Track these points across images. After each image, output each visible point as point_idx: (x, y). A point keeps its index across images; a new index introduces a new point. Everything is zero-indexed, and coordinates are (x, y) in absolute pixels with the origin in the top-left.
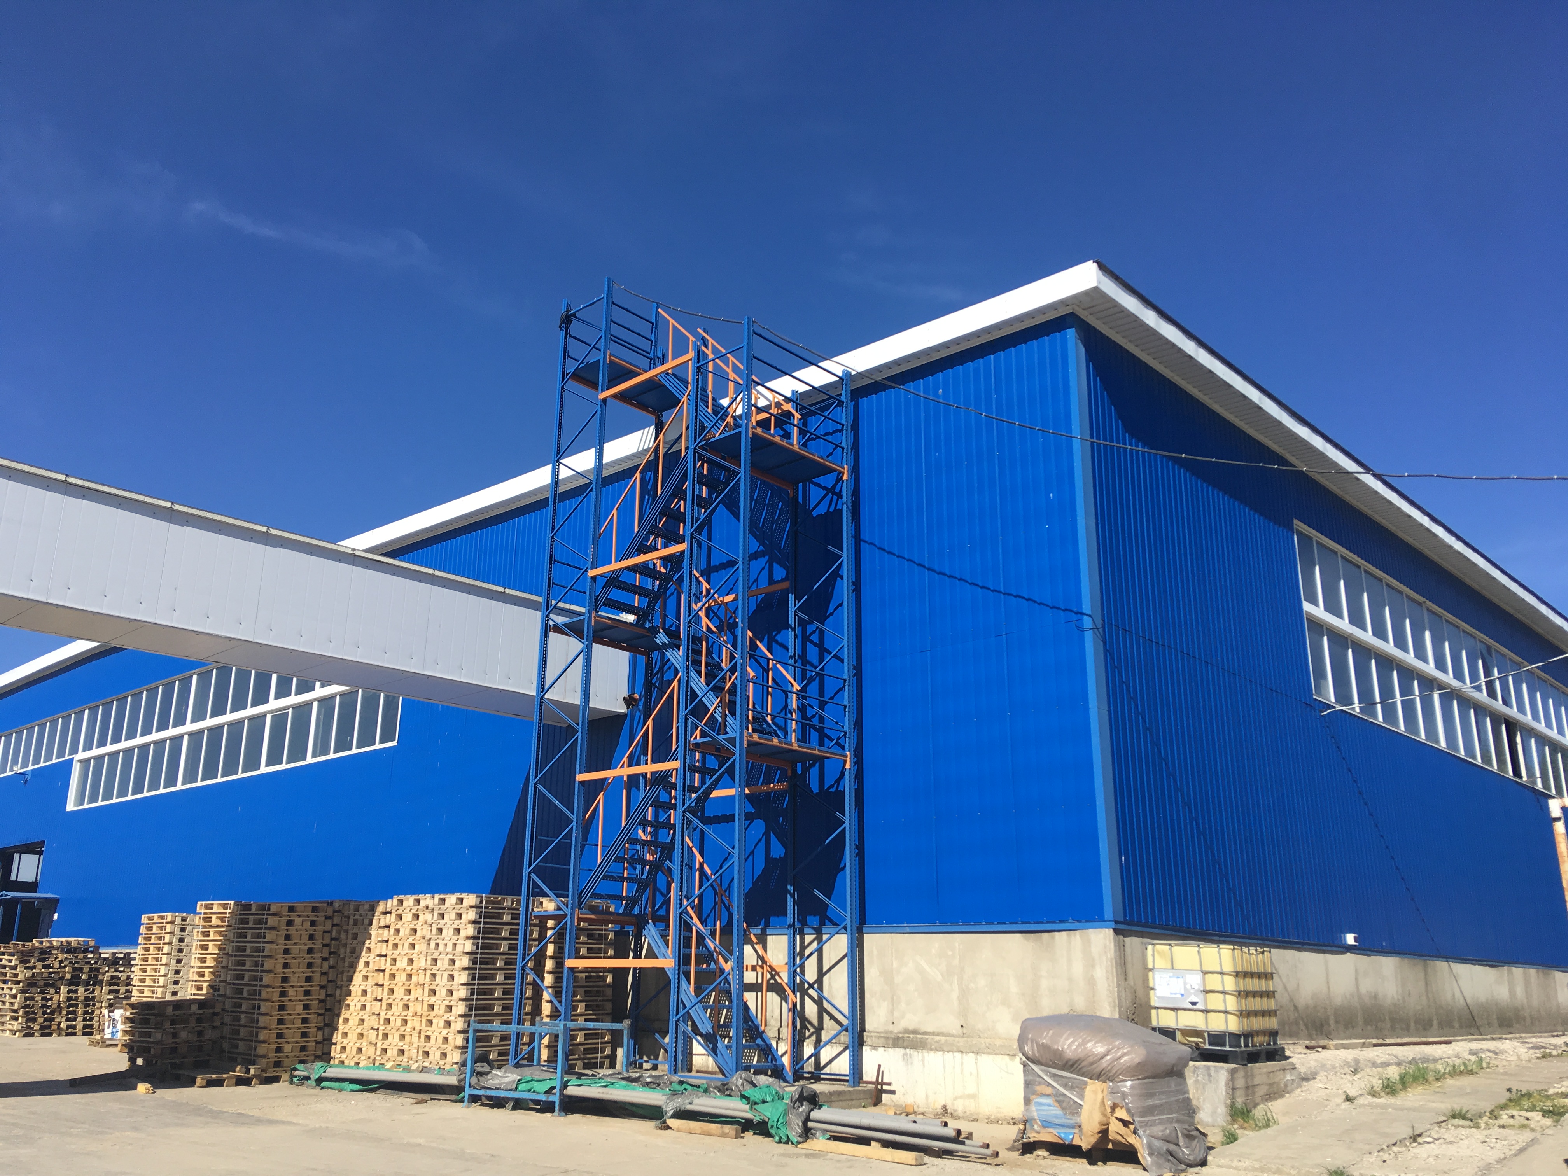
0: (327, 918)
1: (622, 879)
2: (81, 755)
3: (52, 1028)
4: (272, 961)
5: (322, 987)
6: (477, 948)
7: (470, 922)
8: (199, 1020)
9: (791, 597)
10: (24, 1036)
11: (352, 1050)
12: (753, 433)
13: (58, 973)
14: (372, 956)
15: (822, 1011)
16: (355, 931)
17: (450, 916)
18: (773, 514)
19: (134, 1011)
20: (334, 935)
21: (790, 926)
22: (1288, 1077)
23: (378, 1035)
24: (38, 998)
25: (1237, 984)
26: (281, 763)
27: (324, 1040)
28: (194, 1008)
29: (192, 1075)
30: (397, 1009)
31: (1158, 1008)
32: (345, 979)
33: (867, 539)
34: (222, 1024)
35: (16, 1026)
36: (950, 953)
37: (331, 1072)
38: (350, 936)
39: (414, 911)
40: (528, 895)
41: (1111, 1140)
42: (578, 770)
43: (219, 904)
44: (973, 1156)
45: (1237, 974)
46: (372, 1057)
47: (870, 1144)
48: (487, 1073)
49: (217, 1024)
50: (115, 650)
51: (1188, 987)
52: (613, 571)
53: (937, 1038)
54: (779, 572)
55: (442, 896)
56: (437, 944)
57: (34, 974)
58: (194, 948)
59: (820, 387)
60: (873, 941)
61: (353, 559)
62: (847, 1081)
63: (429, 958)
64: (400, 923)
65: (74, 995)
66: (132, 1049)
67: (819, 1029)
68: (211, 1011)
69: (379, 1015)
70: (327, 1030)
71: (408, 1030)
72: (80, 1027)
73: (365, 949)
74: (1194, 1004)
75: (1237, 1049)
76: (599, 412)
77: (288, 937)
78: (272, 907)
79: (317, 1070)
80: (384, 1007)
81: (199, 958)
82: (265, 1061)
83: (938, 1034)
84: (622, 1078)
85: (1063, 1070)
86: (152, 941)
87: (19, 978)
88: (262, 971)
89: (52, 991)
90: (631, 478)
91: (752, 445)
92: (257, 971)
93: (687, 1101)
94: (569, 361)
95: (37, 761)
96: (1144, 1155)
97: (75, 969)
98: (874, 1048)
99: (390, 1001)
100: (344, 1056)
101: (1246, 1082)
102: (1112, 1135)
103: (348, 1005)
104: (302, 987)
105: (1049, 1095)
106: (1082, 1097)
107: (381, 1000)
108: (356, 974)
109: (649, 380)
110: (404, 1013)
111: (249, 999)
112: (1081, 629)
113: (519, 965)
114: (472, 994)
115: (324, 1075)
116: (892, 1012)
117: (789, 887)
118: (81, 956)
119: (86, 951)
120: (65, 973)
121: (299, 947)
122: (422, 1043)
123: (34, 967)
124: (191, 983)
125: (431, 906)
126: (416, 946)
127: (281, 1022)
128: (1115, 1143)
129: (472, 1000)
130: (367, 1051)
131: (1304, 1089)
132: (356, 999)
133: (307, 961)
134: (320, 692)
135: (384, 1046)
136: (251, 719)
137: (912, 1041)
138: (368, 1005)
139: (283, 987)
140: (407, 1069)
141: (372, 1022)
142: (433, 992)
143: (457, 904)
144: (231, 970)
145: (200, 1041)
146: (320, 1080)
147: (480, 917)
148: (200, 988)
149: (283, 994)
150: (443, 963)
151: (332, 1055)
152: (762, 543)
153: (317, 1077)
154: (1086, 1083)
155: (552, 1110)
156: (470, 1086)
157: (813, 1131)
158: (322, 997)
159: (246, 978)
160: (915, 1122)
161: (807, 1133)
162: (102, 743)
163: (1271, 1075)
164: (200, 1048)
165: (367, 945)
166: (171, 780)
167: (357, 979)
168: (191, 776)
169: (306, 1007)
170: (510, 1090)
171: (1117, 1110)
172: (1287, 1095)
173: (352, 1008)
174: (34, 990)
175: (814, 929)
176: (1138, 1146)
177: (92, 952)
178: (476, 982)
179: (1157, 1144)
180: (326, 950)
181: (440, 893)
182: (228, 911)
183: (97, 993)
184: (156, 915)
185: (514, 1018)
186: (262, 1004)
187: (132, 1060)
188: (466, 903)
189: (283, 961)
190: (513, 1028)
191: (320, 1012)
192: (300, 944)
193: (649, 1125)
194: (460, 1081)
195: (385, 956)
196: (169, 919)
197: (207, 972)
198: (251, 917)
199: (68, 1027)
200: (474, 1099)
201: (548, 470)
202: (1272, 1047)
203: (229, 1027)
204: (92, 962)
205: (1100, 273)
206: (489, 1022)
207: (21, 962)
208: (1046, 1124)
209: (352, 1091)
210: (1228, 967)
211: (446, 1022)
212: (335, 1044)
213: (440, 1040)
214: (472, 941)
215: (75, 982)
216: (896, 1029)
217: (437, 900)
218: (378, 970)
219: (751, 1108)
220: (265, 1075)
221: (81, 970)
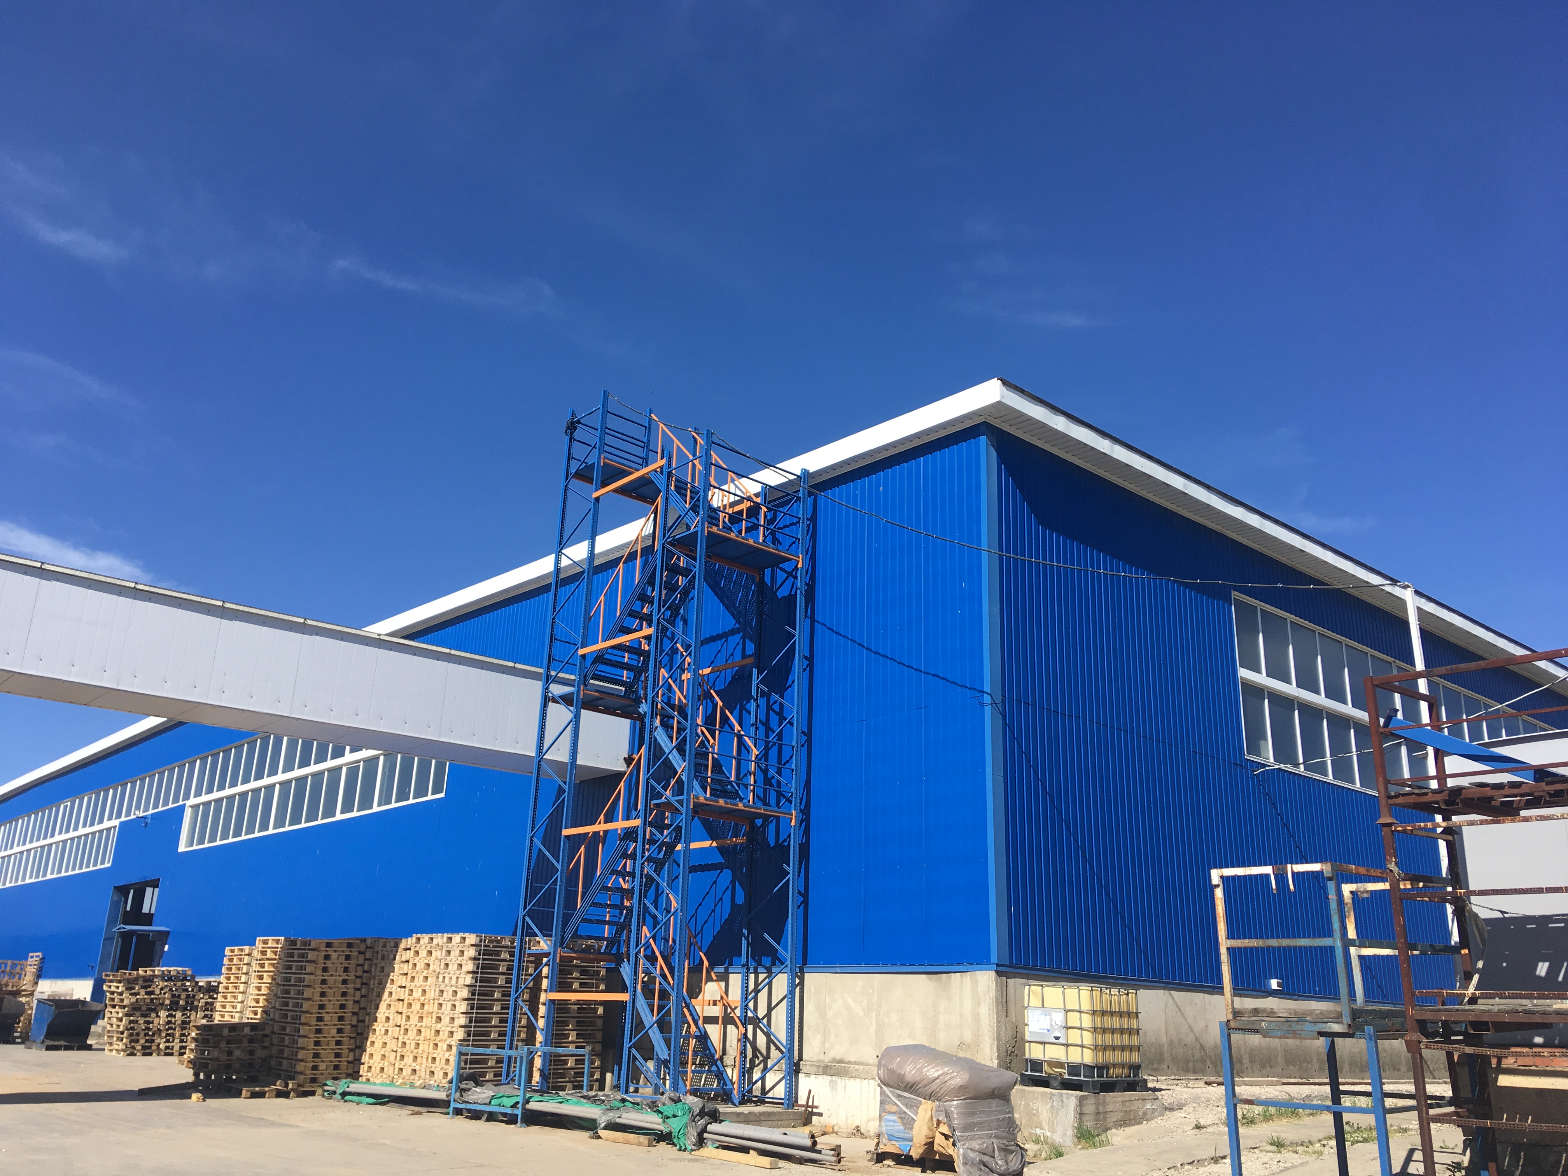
0: (360, 953)
1: (605, 922)
2: (193, 801)
3: (153, 1048)
4: (311, 990)
5: (354, 1014)
6: (476, 982)
7: (471, 959)
8: (251, 1041)
9: (755, 671)
10: (128, 1055)
11: (376, 1069)
12: (709, 532)
13: (159, 999)
14: (395, 987)
15: (769, 1041)
16: (383, 965)
17: (455, 953)
18: (747, 595)
19: (198, 1032)
20: (366, 968)
21: (743, 966)
22: (1149, 1106)
23: (396, 1056)
24: (141, 1021)
25: (1094, 1021)
26: (353, 811)
27: (355, 1060)
28: (247, 1030)
29: (240, 1088)
30: (412, 1033)
31: (1030, 1042)
32: (373, 1007)
33: (820, 620)
34: (271, 1044)
35: (121, 1046)
36: (871, 991)
37: (354, 1087)
38: (378, 969)
39: (428, 948)
40: (522, 935)
41: (936, 1152)
42: (564, 826)
43: (273, 940)
44: (827, 1163)
45: (1094, 1013)
46: (391, 1076)
47: (748, 1153)
48: (469, 1090)
49: (267, 1044)
50: (181, 724)
51: (1053, 1023)
52: (600, 650)
53: (857, 1067)
54: (750, 648)
55: (450, 935)
56: (444, 977)
57: (137, 999)
58: (253, 977)
59: (777, 486)
60: (811, 979)
61: (378, 643)
62: (782, 1104)
63: (437, 990)
64: (417, 958)
65: (173, 1020)
66: (197, 1065)
67: (768, 1057)
68: (261, 1033)
69: (398, 1039)
70: (357, 1052)
71: (420, 1052)
72: (177, 1048)
73: (389, 981)
74: (1057, 1038)
75: (1090, 1079)
76: (592, 509)
77: (325, 970)
78: (312, 943)
79: (342, 1085)
80: (402, 1032)
81: (256, 987)
82: (302, 1077)
83: (859, 1064)
84: (581, 1097)
85: (905, 1091)
86: (233, 971)
87: (125, 1003)
88: (302, 999)
89: (153, 1015)
90: (617, 567)
91: (707, 543)
92: (298, 999)
93: (617, 1116)
94: (573, 462)
95: (156, 806)
96: (958, 1164)
97: (173, 996)
98: (808, 1075)
99: (407, 1027)
100: (370, 1074)
101: (1097, 1109)
102: (936, 1148)
103: (375, 1030)
104: (336, 1013)
105: (894, 1113)
106: (916, 1114)
107: (399, 1026)
108: (382, 1003)
109: (642, 478)
110: (417, 1038)
111: (293, 1023)
112: (982, 704)
113: (512, 998)
114: (471, 1021)
115: (347, 1090)
116: (824, 1043)
117: (744, 930)
118: (179, 984)
119: (185, 979)
120: (164, 999)
121: (335, 978)
122: (430, 1064)
123: (138, 994)
124: (249, 1009)
125: (441, 944)
126: (429, 979)
127: (317, 1043)
128: (941, 1154)
129: (471, 1027)
130: (388, 1070)
131: (1165, 1117)
132: (381, 1025)
133: (341, 990)
134: (349, 757)
135: (401, 1066)
136: (330, 770)
137: (838, 1068)
138: (390, 1030)
139: (319, 1013)
140: (412, 1086)
141: (392, 1045)
142: (439, 1019)
143: (461, 943)
144: (279, 997)
145: (252, 1059)
146: (344, 1094)
147: (479, 954)
148: (256, 1013)
149: (320, 1019)
150: (448, 995)
151: (361, 1074)
152: (738, 622)
153: (341, 1091)
154: (921, 1103)
155: (515, 1122)
156: (455, 1101)
157: (705, 1141)
158: (354, 1023)
159: (291, 1005)
160: (785, 1134)
161: (701, 1142)
162: (210, 791)
163: (1127, 1104)
164: (251, 1065)
165: (391, 977)
166: (264, 826)
167: (383, 1006)
168: (280, 823)
169: (340, 1031)
170: (485, 1104)
171: (940, 1125)
172: (1145, 1122)
173: (377, 1032)
174: (138, 1014)
175: (766, 968)
176: (955, 1157)
177: (189, 981)
178: (475, 1011)
179: (972, 1155)
180: (359, 981)
181: (448, 932)
182: (280, 946)
183: (192, 1018)
184: (236, 948)
185: (507, 1044)
186: (301, 1027)
187: (196, 1075)
188: (468, 942)
189: (321, 990)
190: (506, 1053)
191: (352, 1035)
192: (336, 976)
193: (584, 1135)
194: (447, 1096)
195: (404, 987)
196: (247, 952)
197: (261, 998)
198: (296, 951)
199: (167, 1048)
200: (458, 1112)
201: (552, 558)
202: (1132, 1078)
203: (276, 1047)
204: (190, 989)
205: (1004, 388)
206: (487, 1047)
207: (127, 989)
208: (891, 1138)
209: (368, 1104)
210: (1086, 1006)
211: (448, 1045)
212: (363, 1064)
213: (443, 1061)
214: (471, 975)
215: (174, 1006)
216: (827, 1059)
217: (445, 939)
218: (399, 1000)
219: (664, 1122)
220: (302, 1089)
221: (179, 996)
